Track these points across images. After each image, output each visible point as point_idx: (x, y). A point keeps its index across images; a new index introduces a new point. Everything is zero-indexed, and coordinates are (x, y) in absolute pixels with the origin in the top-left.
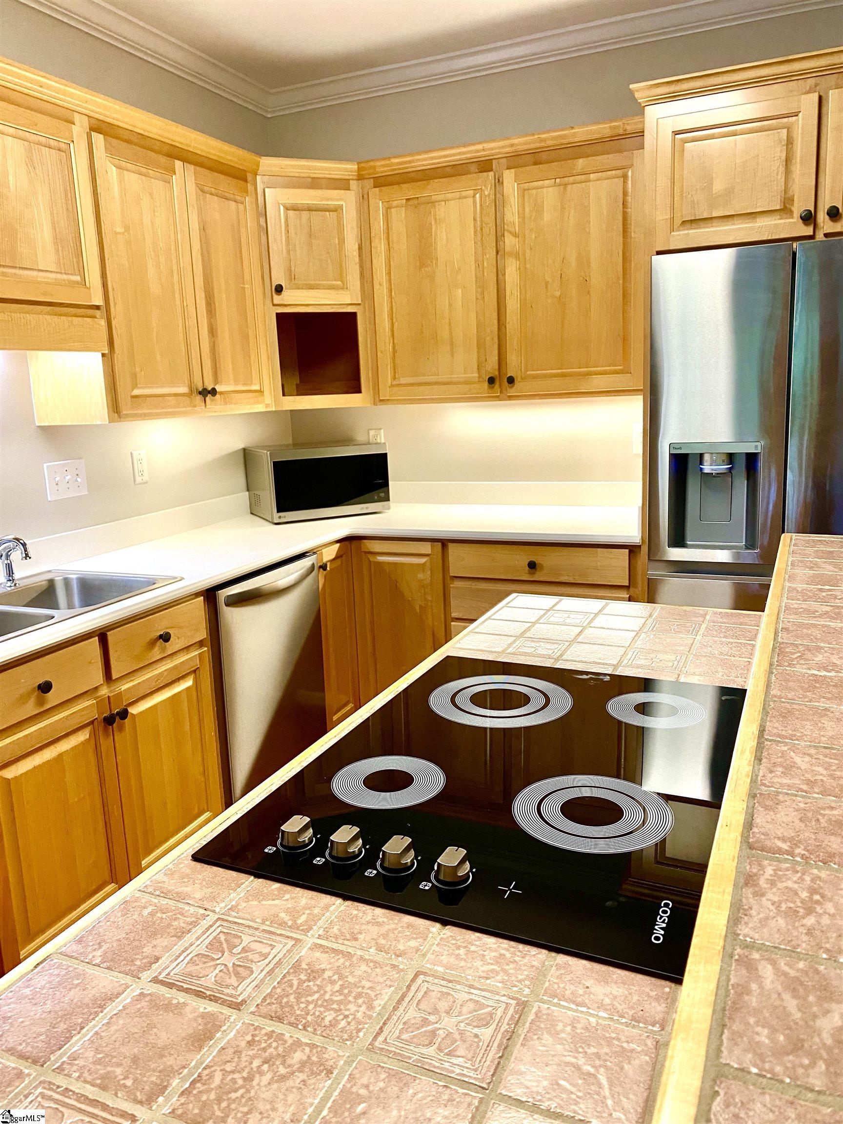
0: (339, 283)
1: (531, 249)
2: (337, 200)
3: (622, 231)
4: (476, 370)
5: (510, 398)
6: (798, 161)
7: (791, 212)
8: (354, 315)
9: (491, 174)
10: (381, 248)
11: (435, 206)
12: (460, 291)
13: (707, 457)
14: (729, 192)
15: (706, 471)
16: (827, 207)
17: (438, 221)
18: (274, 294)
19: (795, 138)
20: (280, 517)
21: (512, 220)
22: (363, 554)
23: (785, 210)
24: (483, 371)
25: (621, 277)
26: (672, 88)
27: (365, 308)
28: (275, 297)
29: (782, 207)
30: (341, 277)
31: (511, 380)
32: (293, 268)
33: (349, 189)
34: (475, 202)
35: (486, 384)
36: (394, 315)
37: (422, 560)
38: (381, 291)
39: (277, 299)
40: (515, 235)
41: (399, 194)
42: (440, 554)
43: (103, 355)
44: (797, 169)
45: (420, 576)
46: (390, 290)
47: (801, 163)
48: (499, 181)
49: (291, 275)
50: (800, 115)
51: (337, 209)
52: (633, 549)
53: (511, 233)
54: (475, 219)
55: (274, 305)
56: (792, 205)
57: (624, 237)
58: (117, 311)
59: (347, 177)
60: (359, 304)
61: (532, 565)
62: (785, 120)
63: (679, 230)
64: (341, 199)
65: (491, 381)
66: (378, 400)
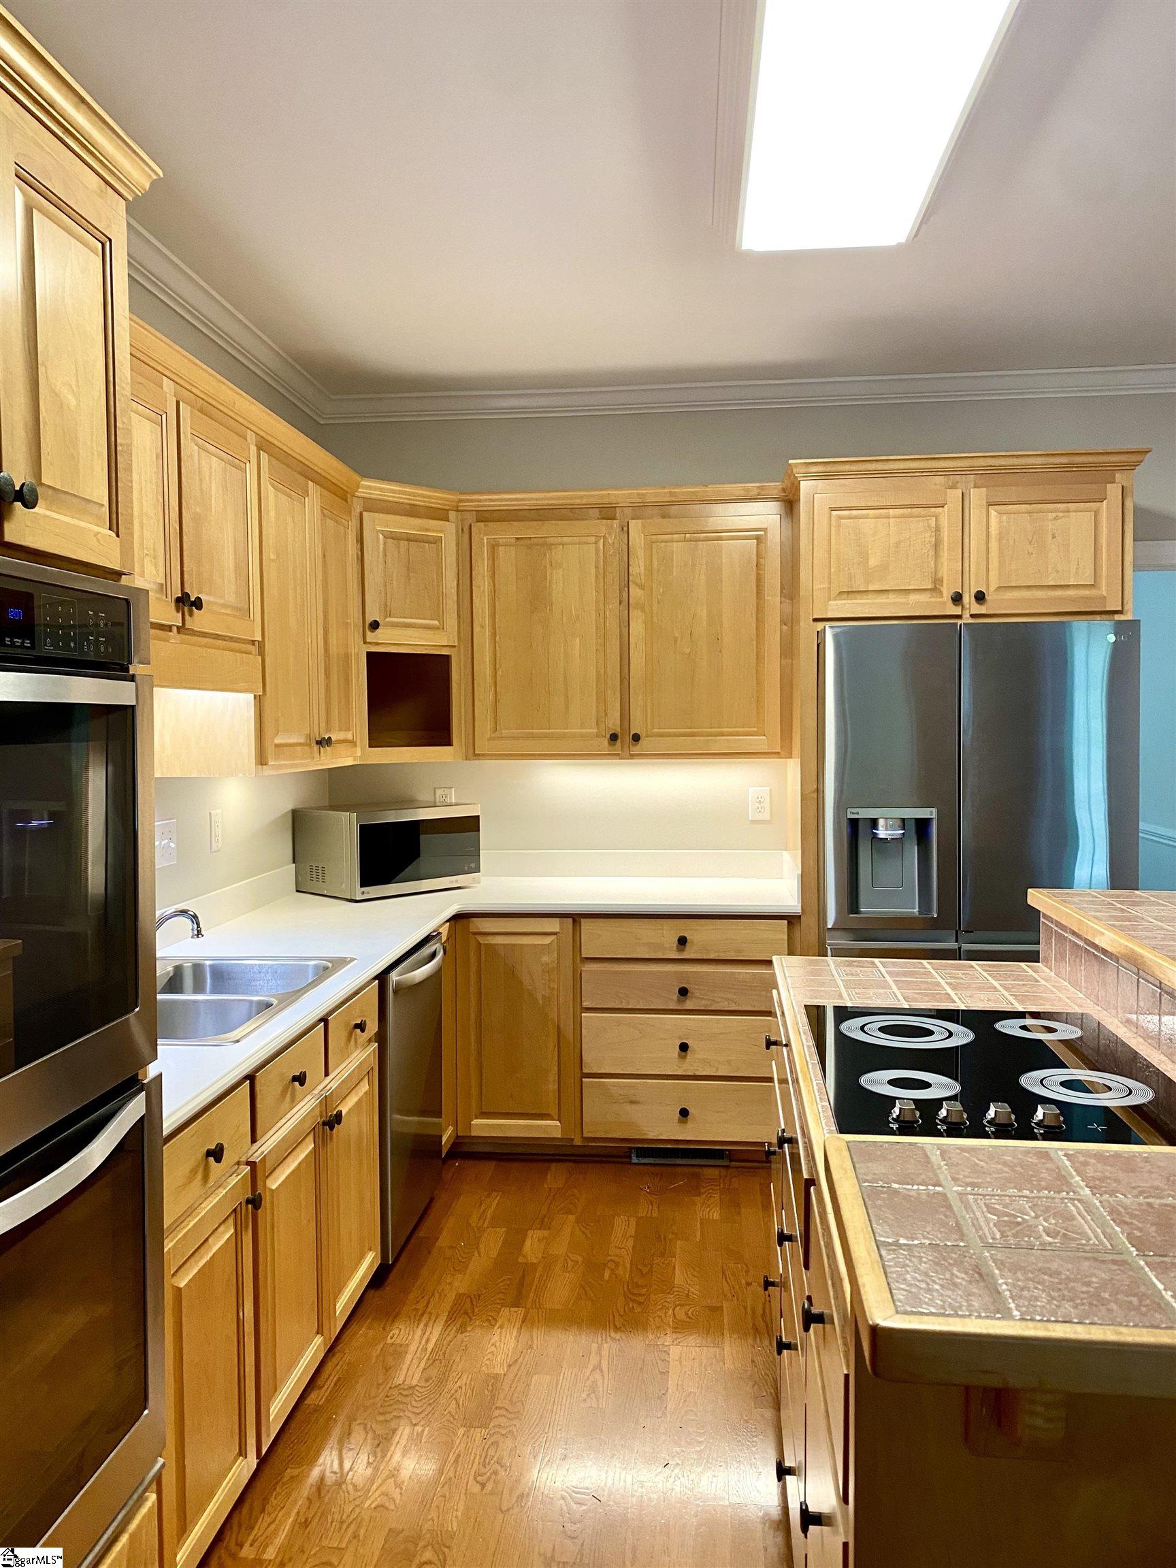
0: (436, 622)
1: (658, 602)
2: (437, 531)
3: (755, 592)
4: (594, 724)
5: (632, 756)
6: (946, 547)
7: (941, 592)
8: (447, 657)
9: (615, 523)
10: (484, 588)
11: (551, 549)
12: (578, 641)
13: (881, 822)
14: (884, 568)
15: (881, 836)
16: (973, 592)
17: (554, 565)
18: (367, 630)
19: (942, 526)
20: (363, 893)
21: (638, 571)
22: (471, 935)
23: (935, 590)
24: (602, 726)
25: (754, 638)
26: (829, 468)
27: (459, 651)
28: (368, 633)
29: (933, 587)
30: (438, 615)
31: (636, 738)
32: (389, 604)
33: (448, 520)
34: (597, 550)
35: (606, 742)
36: (498, 661)
37: (547, 940)
38: (482, 636)
39: (371, 636)
40: (642, 587)
41: (506, 533)
42: (571, 931)
43: (255, 696)
44: (945, 555)
45: (545, 959)
46: (494, 635)
47: (949, 549)
48: (625, 529)
49: (386, 611)
50: (946, 506)
51: (437, 541)
52: (792, 920)
53: (636, 584)
54: (596, 567)
55: (365, 642)
56: (942, 586)
57: (757, 598)
58: (268, 647)
59: (448, 508)
60: (454, 646)
61: (682, 941)
62: (933, 509)
63: (836, 600)
64: (441, 531)
65: (614, 737)
66: (473, 754)
